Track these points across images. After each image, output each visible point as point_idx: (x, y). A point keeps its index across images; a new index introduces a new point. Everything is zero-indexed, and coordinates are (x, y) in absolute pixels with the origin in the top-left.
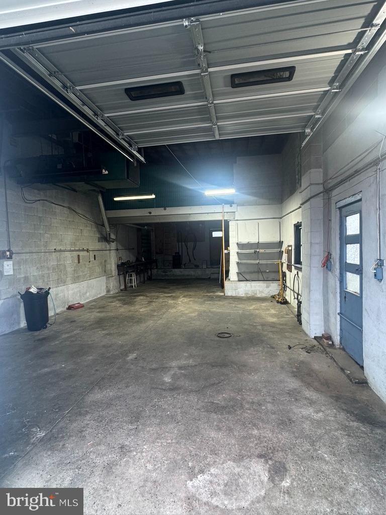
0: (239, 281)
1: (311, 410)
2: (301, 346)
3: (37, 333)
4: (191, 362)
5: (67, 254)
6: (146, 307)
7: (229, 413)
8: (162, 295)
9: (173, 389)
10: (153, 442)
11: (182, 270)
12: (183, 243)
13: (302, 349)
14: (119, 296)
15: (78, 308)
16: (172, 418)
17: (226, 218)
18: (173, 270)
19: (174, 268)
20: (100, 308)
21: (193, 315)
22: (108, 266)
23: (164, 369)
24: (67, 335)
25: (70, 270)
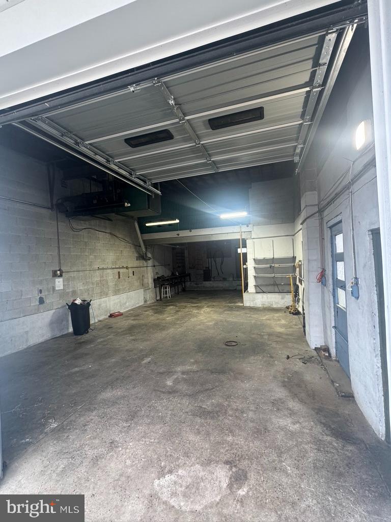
0: (257, 293)
1: (289, 420)
2: (300, 357)
3: (79, 337)
4: (195, 368)
5: (109, 271)
6: (172, 316)
7: (212, 418)
8: (189, 305)
9: (172, 392)
10: (139, 441)
11: (211, 282)
12: (213, 259)
13: (300, 359)
14: (154, 306)
15: (118, 316)
16: (162, 418)
17: (243, 237)
18: (204, 282)
20: (135, 316)
21: (211, 324)
22: (146, 280)
23: (169, 373)
24: (102, 340)
25: (111, 284)
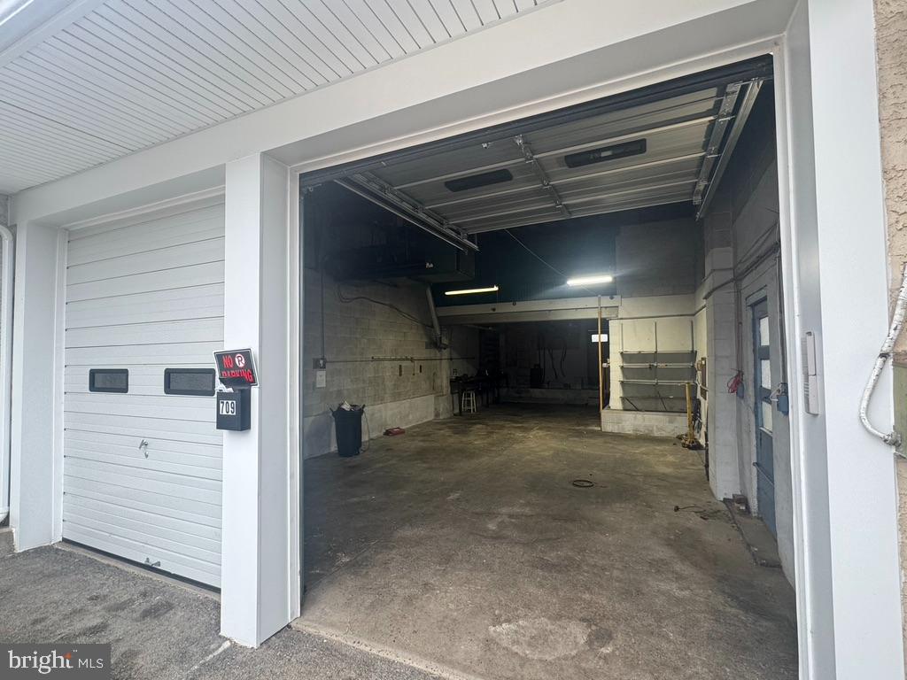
0: (625, 410)
2: (696, 509)
3: (348, 459)
4: (527, 510)
5: (387, 363)
6: (484, 439)
8: (508, 424)
9: (497, 537)
11: (543, 390)
12: (547, 352)
13: (696, 512)
14: (450, 422)
15: (397, 433)
17: (604, 316)
18: (532, 390)
19: (531, 387)
20: (424, 436)
21: (547, 454)
22: (438, 382)
23: (490, 515)
24: (381, 465)
25: (389, 384)
